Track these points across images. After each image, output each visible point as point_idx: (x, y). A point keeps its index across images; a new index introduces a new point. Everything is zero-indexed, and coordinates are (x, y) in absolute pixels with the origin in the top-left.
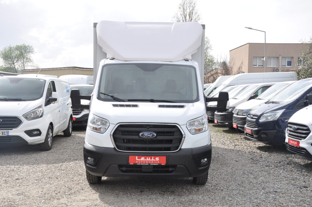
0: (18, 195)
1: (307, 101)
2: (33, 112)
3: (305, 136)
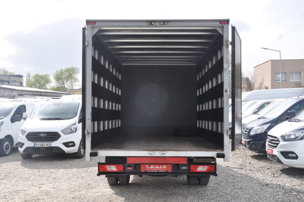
0: (54, 188)
1: (288, 116)
2: (69, 129)
3: (276, 145)
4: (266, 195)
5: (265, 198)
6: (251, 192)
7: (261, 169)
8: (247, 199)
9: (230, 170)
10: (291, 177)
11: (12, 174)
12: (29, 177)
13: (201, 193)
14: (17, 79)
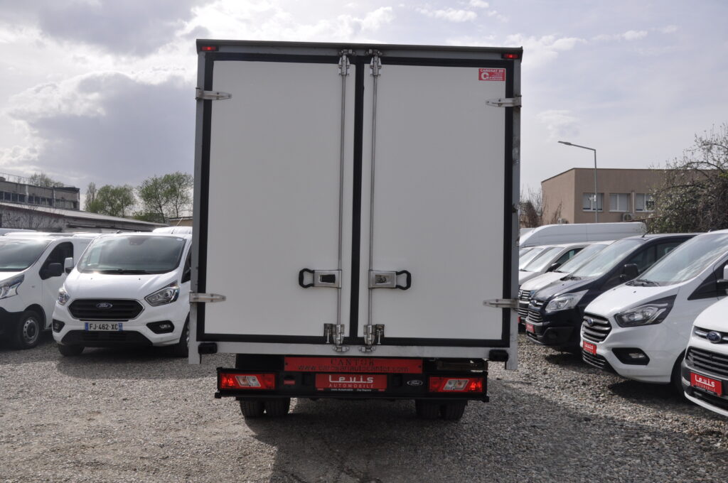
0: (120, 422)
1: (625, 275)
2: (161, 293)
3: (604, 335)
4: (588, 441)
5: (587, 449)
6: (556, 436)
7: (568, 385)
8: (550, 452)
9: (505, 386)
10: (634, 402)
11: (34, 388)
12: (70, 396)
13: (448, 437)
14: (68, 196)
